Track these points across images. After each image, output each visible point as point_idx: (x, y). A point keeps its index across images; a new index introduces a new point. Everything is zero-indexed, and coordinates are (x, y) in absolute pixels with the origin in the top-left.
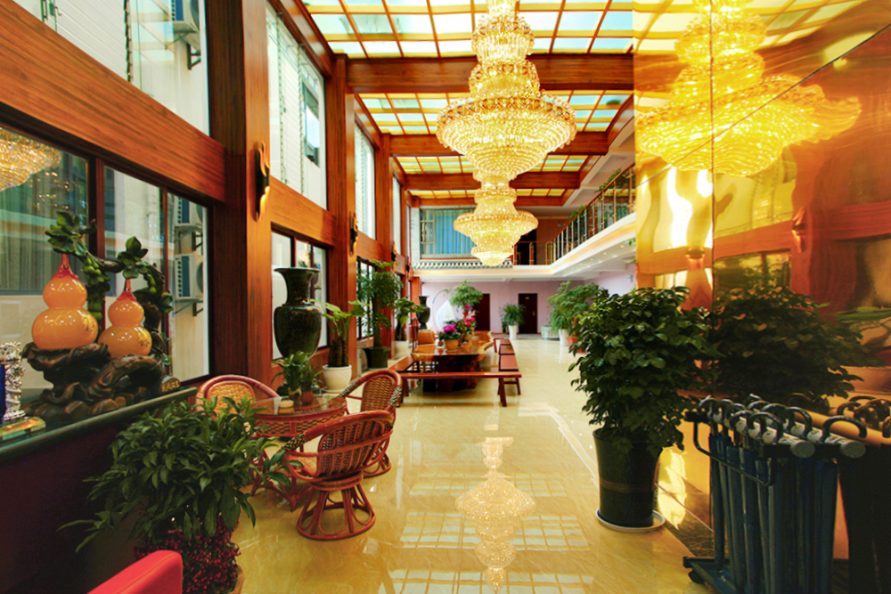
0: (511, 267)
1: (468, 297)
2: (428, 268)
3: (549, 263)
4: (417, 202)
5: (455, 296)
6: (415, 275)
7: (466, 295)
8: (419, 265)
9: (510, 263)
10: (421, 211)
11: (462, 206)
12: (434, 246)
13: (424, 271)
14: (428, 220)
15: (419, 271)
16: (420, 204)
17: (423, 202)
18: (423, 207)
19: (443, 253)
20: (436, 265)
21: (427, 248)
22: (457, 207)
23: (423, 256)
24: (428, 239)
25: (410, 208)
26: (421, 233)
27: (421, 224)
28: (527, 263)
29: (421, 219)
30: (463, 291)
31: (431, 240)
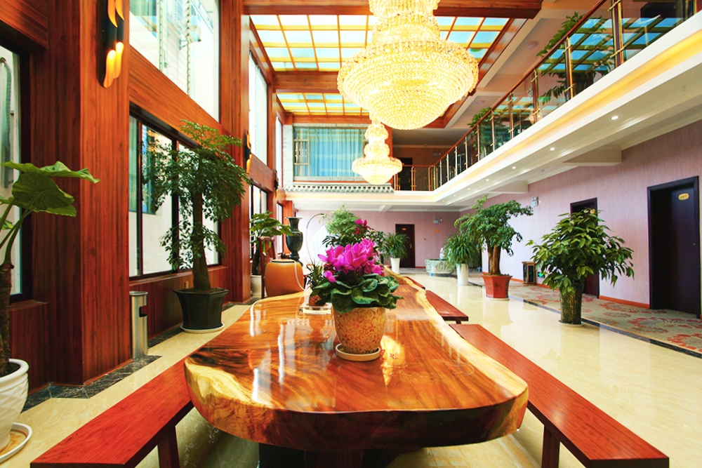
0: (392, 192)
1: (346, 225)
2: (302, 191)
3: (432, 189)
4: (291, 119)
5: (331, 223)
6: (287, 199)
7: (344, 221)
8: (292, 187)
9: (391, 188)
10: (294, 128)
11: (339, 125)
12: (308, 167)
13: (296, 194)
14: (301, 139)
15: (291, 194)
16: (294, 121)
17: (297, 118)
18: (296, 125)
19: (318, 175)
20: (311, 188)
21: (302, 169)
22: (334, 125)
23: (297, 178)
24: (301, 160)
25: (282, 125)
26: (295, 153)
27: (295, 143)
28: (410, 189)
29: (294, 138)
30: (341, 217)
31: (306, 161)
